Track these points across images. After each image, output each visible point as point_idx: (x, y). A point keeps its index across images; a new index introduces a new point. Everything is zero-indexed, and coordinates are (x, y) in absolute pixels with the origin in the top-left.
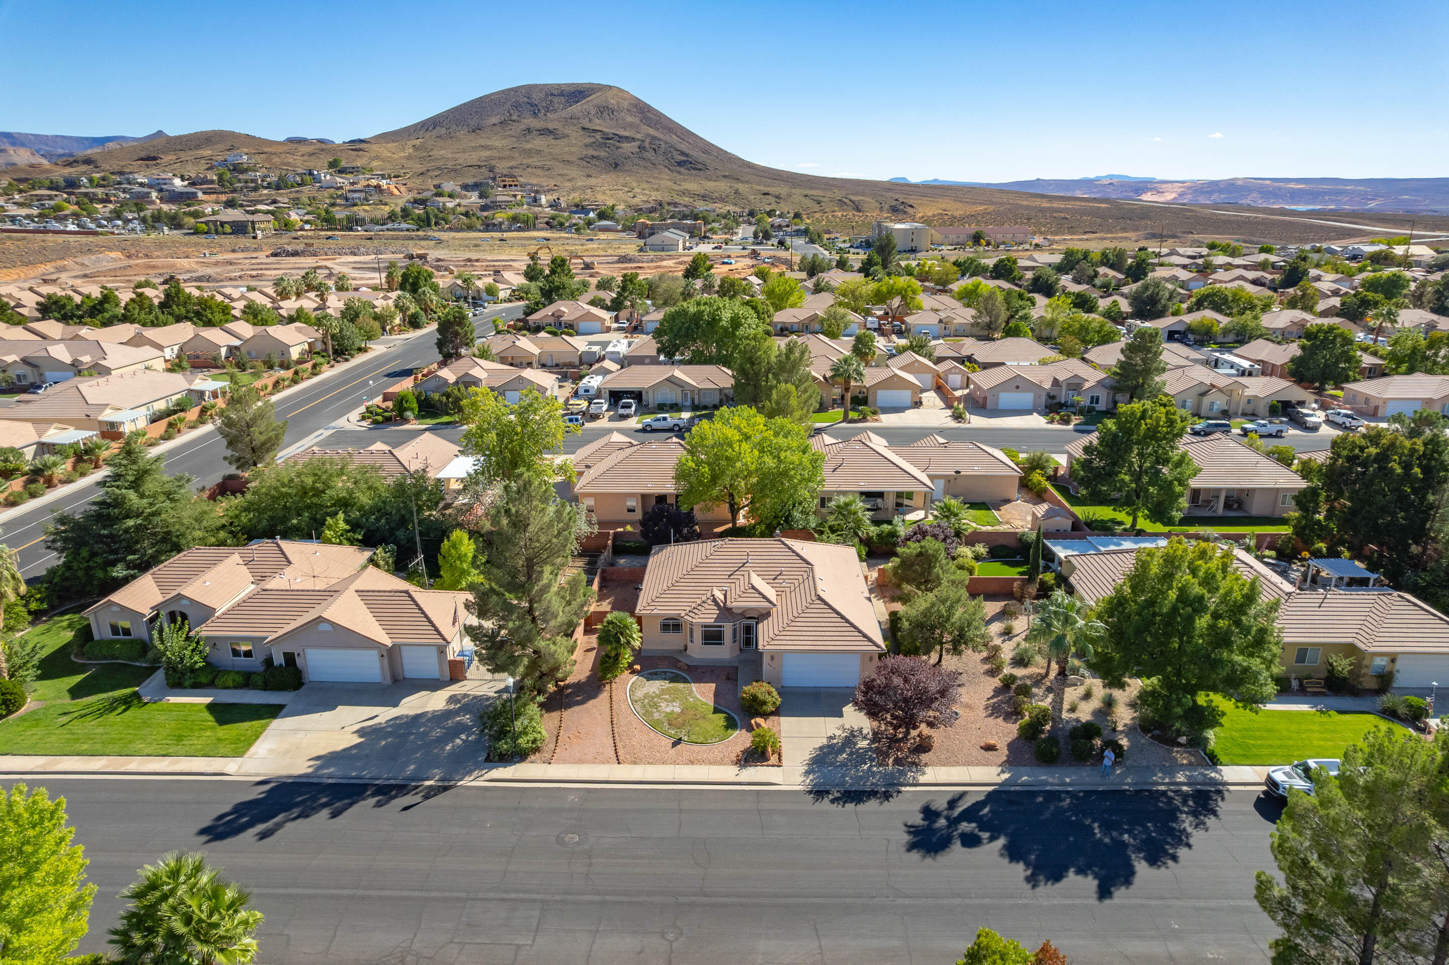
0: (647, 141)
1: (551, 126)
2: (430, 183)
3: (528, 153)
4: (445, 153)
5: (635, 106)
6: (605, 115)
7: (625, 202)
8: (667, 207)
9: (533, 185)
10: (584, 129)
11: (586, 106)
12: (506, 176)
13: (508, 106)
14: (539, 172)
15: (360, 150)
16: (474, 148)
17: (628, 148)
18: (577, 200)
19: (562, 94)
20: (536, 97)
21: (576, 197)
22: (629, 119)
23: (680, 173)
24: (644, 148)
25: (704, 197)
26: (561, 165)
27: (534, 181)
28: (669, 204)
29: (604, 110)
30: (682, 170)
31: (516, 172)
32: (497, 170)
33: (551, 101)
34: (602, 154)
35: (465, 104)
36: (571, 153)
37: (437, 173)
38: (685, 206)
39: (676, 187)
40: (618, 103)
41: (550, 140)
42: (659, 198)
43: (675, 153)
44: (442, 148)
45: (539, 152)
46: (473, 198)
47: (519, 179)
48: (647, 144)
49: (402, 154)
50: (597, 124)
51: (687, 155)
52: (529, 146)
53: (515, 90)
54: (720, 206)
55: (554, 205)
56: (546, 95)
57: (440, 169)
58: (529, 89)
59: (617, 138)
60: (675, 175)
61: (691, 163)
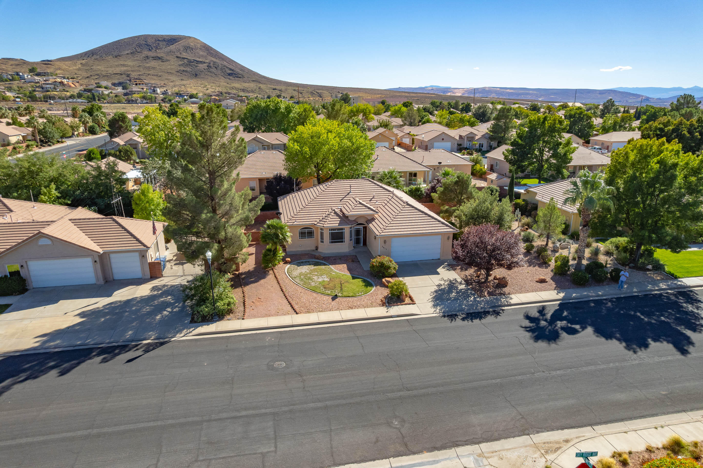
0: (212, 63)
1: (159, 55)
2: (93, 82)
3: (149, 68)
4: (100, 67)
5: (204, 47)
6: (188, 51)
7: (203, 92)
8: (225, 95)
9: (152, 84)
10: (177, 57)
11: (177, 46)
12: (136, 79)
13: (134, 45)
14: (155, 77)
15: (49, 64)
16: (117, 66)
17: (202, 67)
18: (177, 91)
19: (164, 40)
20: (150, 41)
21: (176, 89)
22: (201, 53)
23: (230, 79)
24: (210, 67)
25: (243, 90)
26: (166, 75)
27: (153, 82)
28: (226, 93)
29: (187, 48)
30: (231, 77)
31: (141, 77)
32: (131, 76)
33: (158, 44)
34: (189, 69)
35: (110, 44)
36: (171, 69)
37: (97, 77)
38: (234, 94)
39: (228, 85)
40: (195, 45)
41: (160, 62)
42: (221, 90)
43: (227, 69)
44: (98, 65)
45: (154, 68)
46: (119, 90)
47: (144, 81)
48: (211, 65)
49: (75, 68)
50: (184, 55)
51: (233, 70)
52: (148, 65)
53: (138, 37)
54: (252, 94)
55: (165, 93)
56: (155, 40)
57: (98, 75)
58: (146, 37)
59: (195, 62)
60: (227, 80)
61: (235, 74)
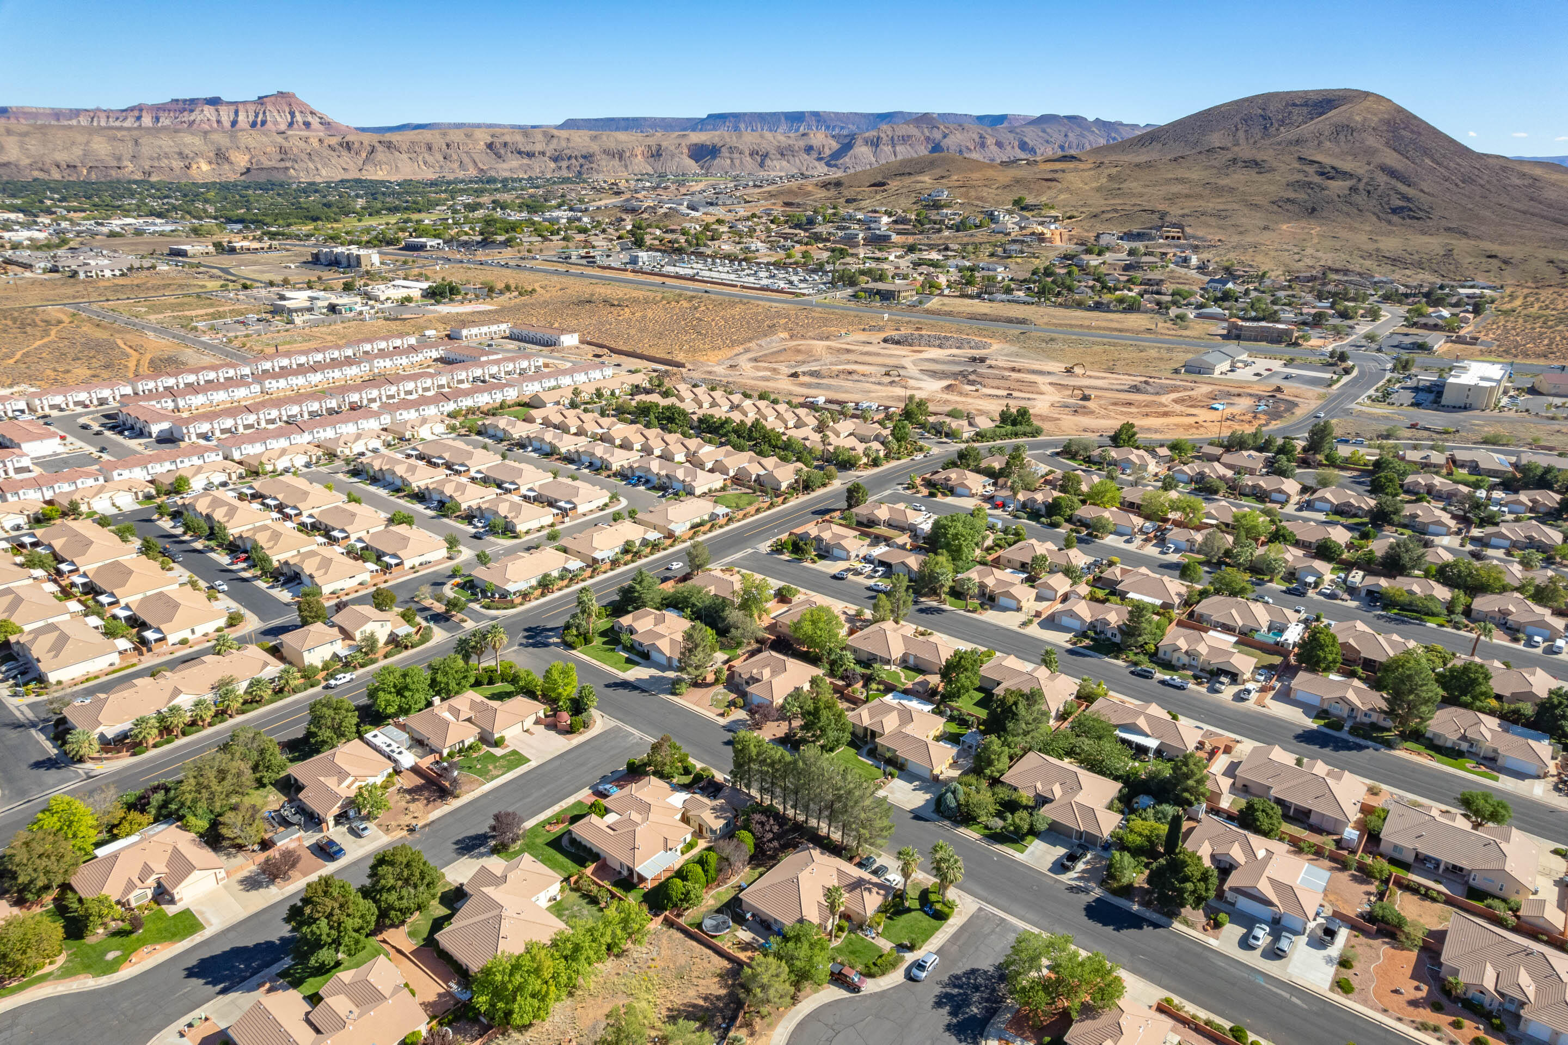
1: (1259, 157)
2: (1093, 232)
3: (1218, 191)
6: (1342, 137)
8: (1331, 277)
9: (1197, 237)
10: (1300, 158)
11: (1320, 126)
12: (1173, 225)
13: (1239, 119)
14: (1212, 221)
17: (1338, 186)
18: (1230, 262)
19: (1307, 105)
23: (1389, 222)
24: (1356, 191)
26: (1244, 211)
27: (1200, 233)
29: (1344, 130)
30: (1395, 218)
32: (1168, 219)
33: (1290, 113)
34: (1303, 195)
36: (1266, 194)
37: (1110, 216)
39: (1366, 245)
41: (1252, 174)
43: (1393, 198)
45: (1230, 191)
46: (1124, 252)
48: (1361, 186)
50: (1321, 152)
51: (1408, 200)
52: (1225, 181)
55: (1203, 266)
56: (1287, 105)
59: (1333, 173)
60: (1384, 224)
61: (1410, 210)
